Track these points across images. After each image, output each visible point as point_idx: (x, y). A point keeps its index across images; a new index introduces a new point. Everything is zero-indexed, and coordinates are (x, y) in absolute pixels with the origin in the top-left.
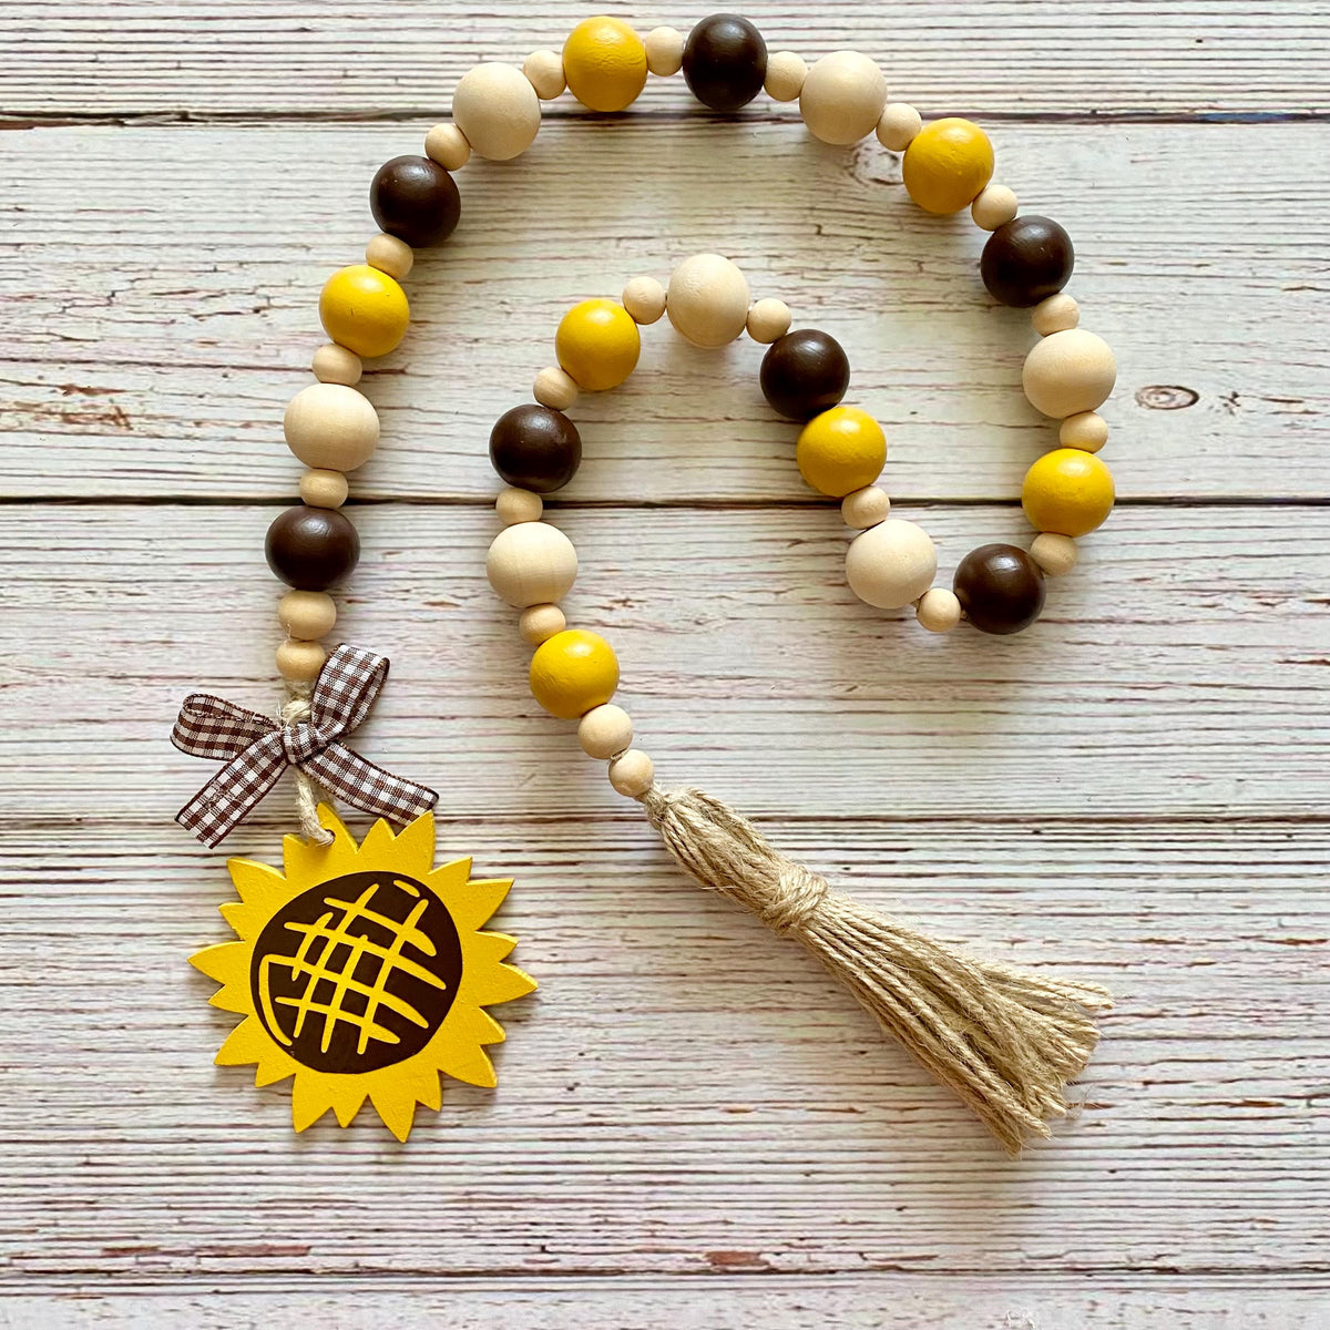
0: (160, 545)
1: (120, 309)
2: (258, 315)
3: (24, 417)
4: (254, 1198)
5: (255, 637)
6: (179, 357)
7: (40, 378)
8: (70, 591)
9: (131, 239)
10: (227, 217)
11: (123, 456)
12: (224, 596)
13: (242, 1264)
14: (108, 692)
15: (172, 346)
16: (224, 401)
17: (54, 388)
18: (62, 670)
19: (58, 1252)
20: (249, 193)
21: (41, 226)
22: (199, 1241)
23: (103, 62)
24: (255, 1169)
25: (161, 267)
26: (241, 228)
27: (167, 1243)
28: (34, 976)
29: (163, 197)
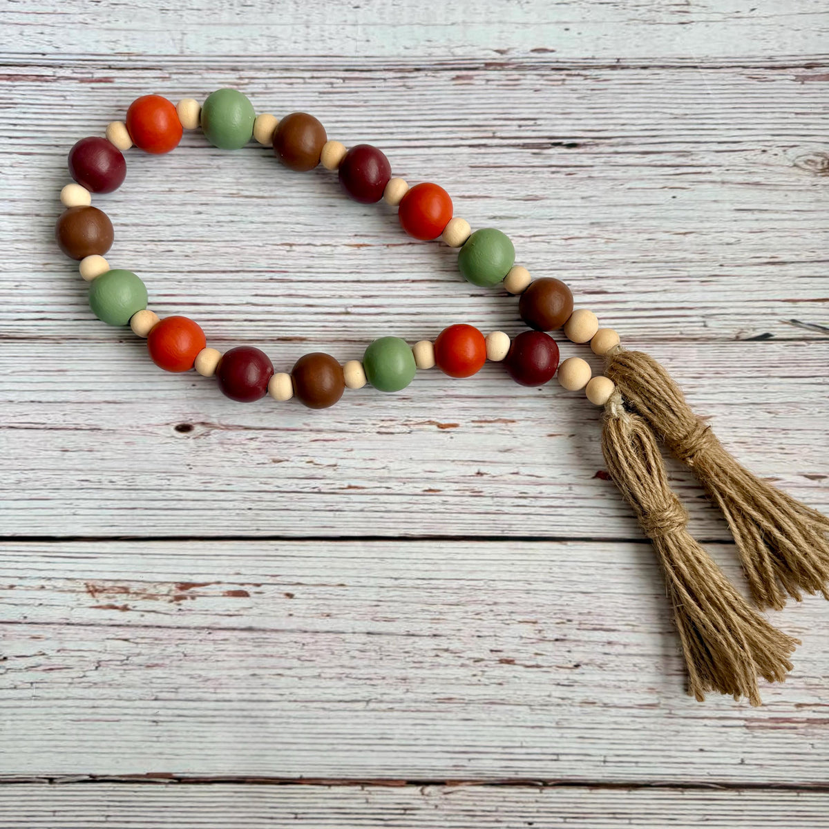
0: (68, 512)
1: (93, 659)
2: (5, 656)
3: (152, 591)
4: (18, 110)
5: (9, 454)
6: (54, 629)
7: (142, 616)
8: (125, 483)
9: (86, 703)
10: (24, 717)
11: (91, 567)
12: (28, 480)
13: (27, 71)
14: (102, 420)
15: (59, 636)
16: (26, 602)
17: (134, 609)
18: (131, 434)
19: (141, 81)
20: (9, 732)
21: (142, 712)
22: (54, 85)
23: (103, 816)
24: (17, 128)
25: (66, 685)
26: (15, 711)
27: (74, 85)
28: (151, 246)
29: (64, 729)
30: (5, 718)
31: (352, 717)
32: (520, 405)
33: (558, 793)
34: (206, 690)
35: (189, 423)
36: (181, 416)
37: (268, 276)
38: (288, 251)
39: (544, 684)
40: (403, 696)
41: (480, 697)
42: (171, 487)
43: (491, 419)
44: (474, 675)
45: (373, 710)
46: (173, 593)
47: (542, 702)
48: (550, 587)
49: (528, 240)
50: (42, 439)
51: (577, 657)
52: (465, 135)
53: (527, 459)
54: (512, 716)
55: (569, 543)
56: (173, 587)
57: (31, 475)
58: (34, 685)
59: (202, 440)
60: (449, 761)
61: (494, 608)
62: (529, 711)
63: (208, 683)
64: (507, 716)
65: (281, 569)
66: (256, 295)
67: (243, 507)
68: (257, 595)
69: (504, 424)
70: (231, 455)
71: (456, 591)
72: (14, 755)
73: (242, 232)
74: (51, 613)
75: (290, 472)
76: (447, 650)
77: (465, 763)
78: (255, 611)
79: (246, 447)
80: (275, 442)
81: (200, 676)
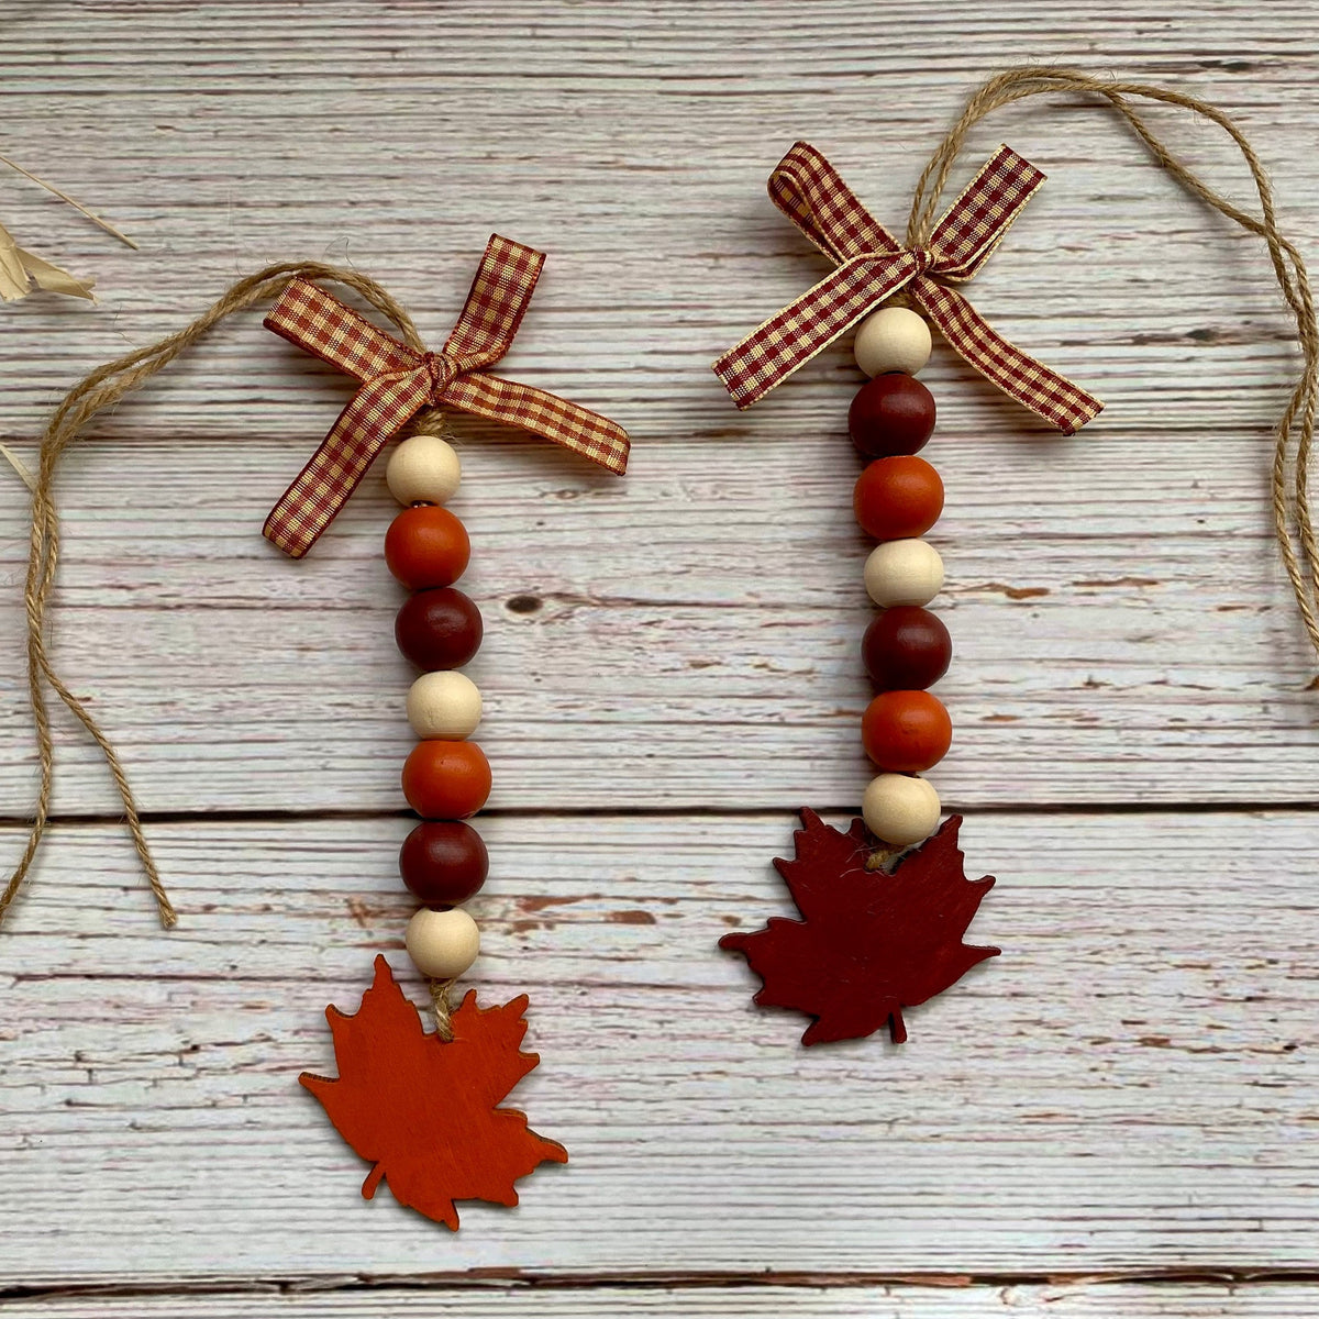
30: (193, 1164)
31: (861, 1154)
32: (1165, 551)
33: (1264, 1295)
34: (578, 1104)
35: (534, 594)
36: (518, 582)
37: (675, 315)
38: (711, 268)
39: (1229, 1083)
40: (960, 1112)
41: (1105, 1112)
42: (501, 716)
43: (1111, 578)
44: (1094, 1070)
45: (902, 1140)
46: (511, 917)
47: (1226, 1119)
48: (1233, 898)
49: (1166, 239)
50: (259, 628)
51: (1288, 1032)
52: (1038, 48)
53: (1183, 653)
54: (1169, 1147)
55: (1268, 815)
56: (512, 905)
57: (241, 695)
58: (249, 1099)
59: (558, 626)
60: (1052, 1235)
61: (1128, 940)
62: (1202, 1136)
63: (585, 1089)
64: (1161, 1146)
65: (715, 870)
66: (654, 352)
67: (637, 753)
68: (669, 921)
69: (1135, 589)
70: (613, 654)
71: (1054, 909)
72: (213, 1238)
73: (625, 234)
74: (281, 958)
75: (724, 686)
76: (1039, 1023)
77: (1083, 1239)
78: (668, 951)
79: (640, 638)
80: (695, 628)
81: (568, 1077)
